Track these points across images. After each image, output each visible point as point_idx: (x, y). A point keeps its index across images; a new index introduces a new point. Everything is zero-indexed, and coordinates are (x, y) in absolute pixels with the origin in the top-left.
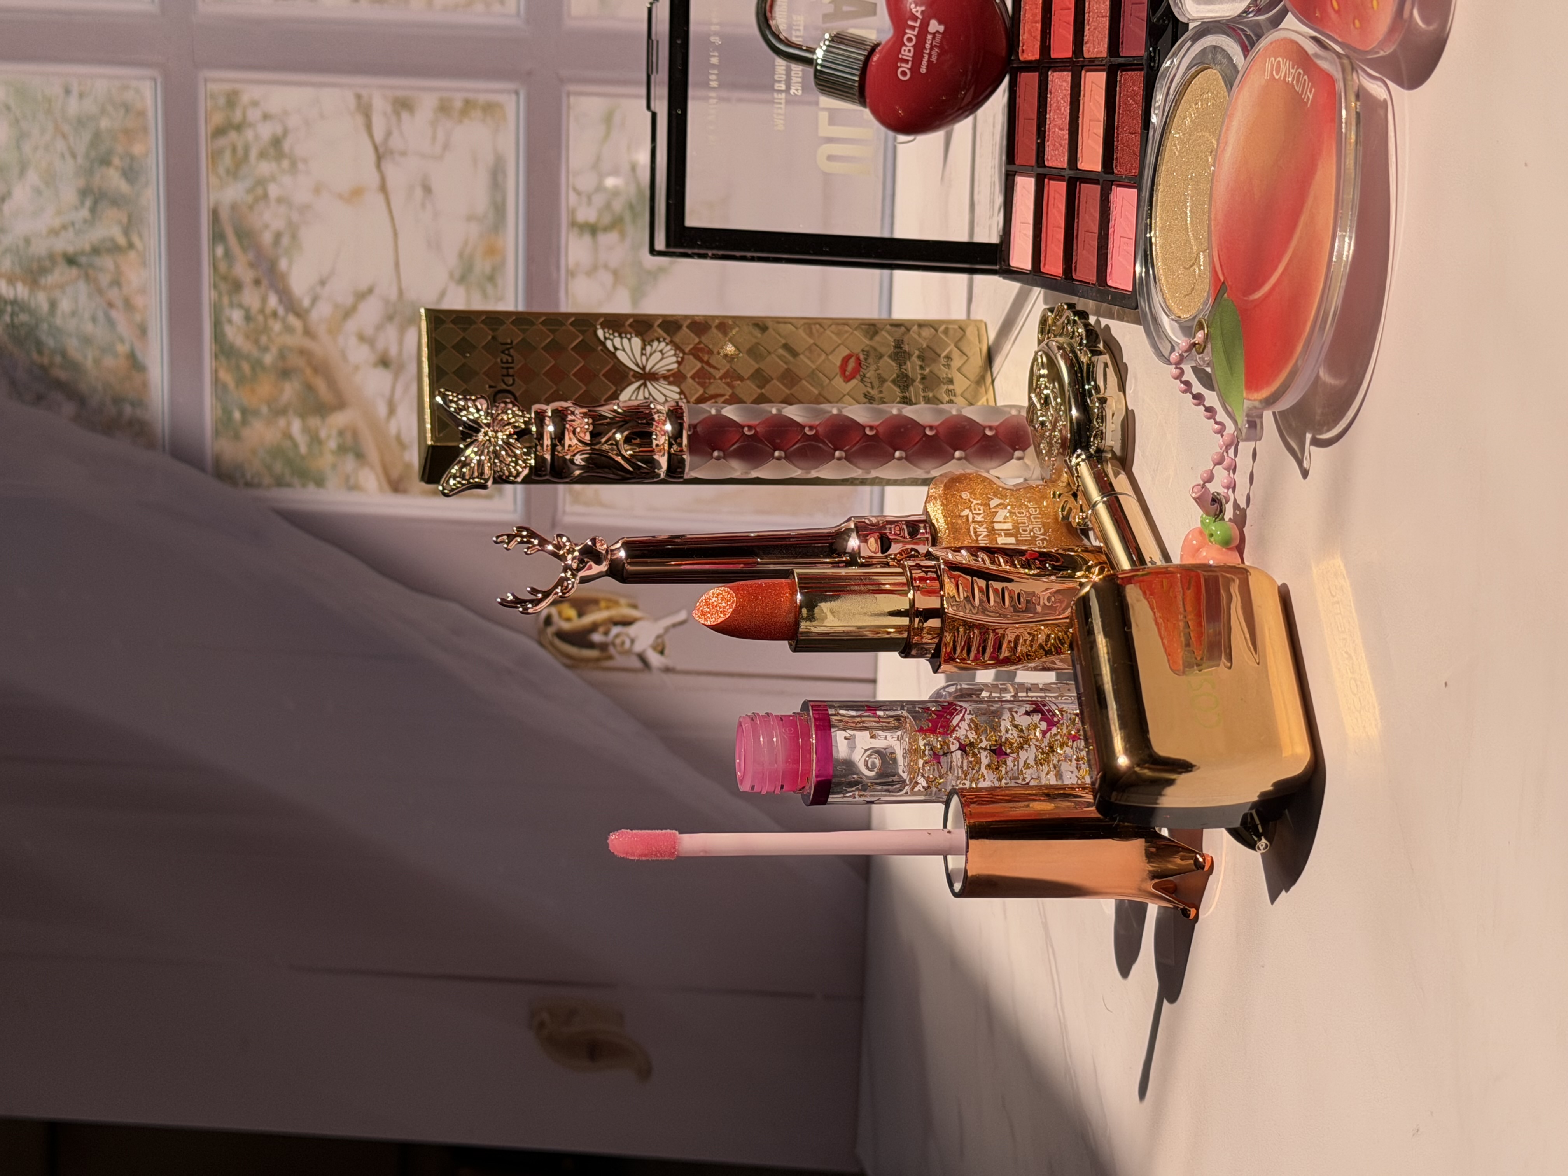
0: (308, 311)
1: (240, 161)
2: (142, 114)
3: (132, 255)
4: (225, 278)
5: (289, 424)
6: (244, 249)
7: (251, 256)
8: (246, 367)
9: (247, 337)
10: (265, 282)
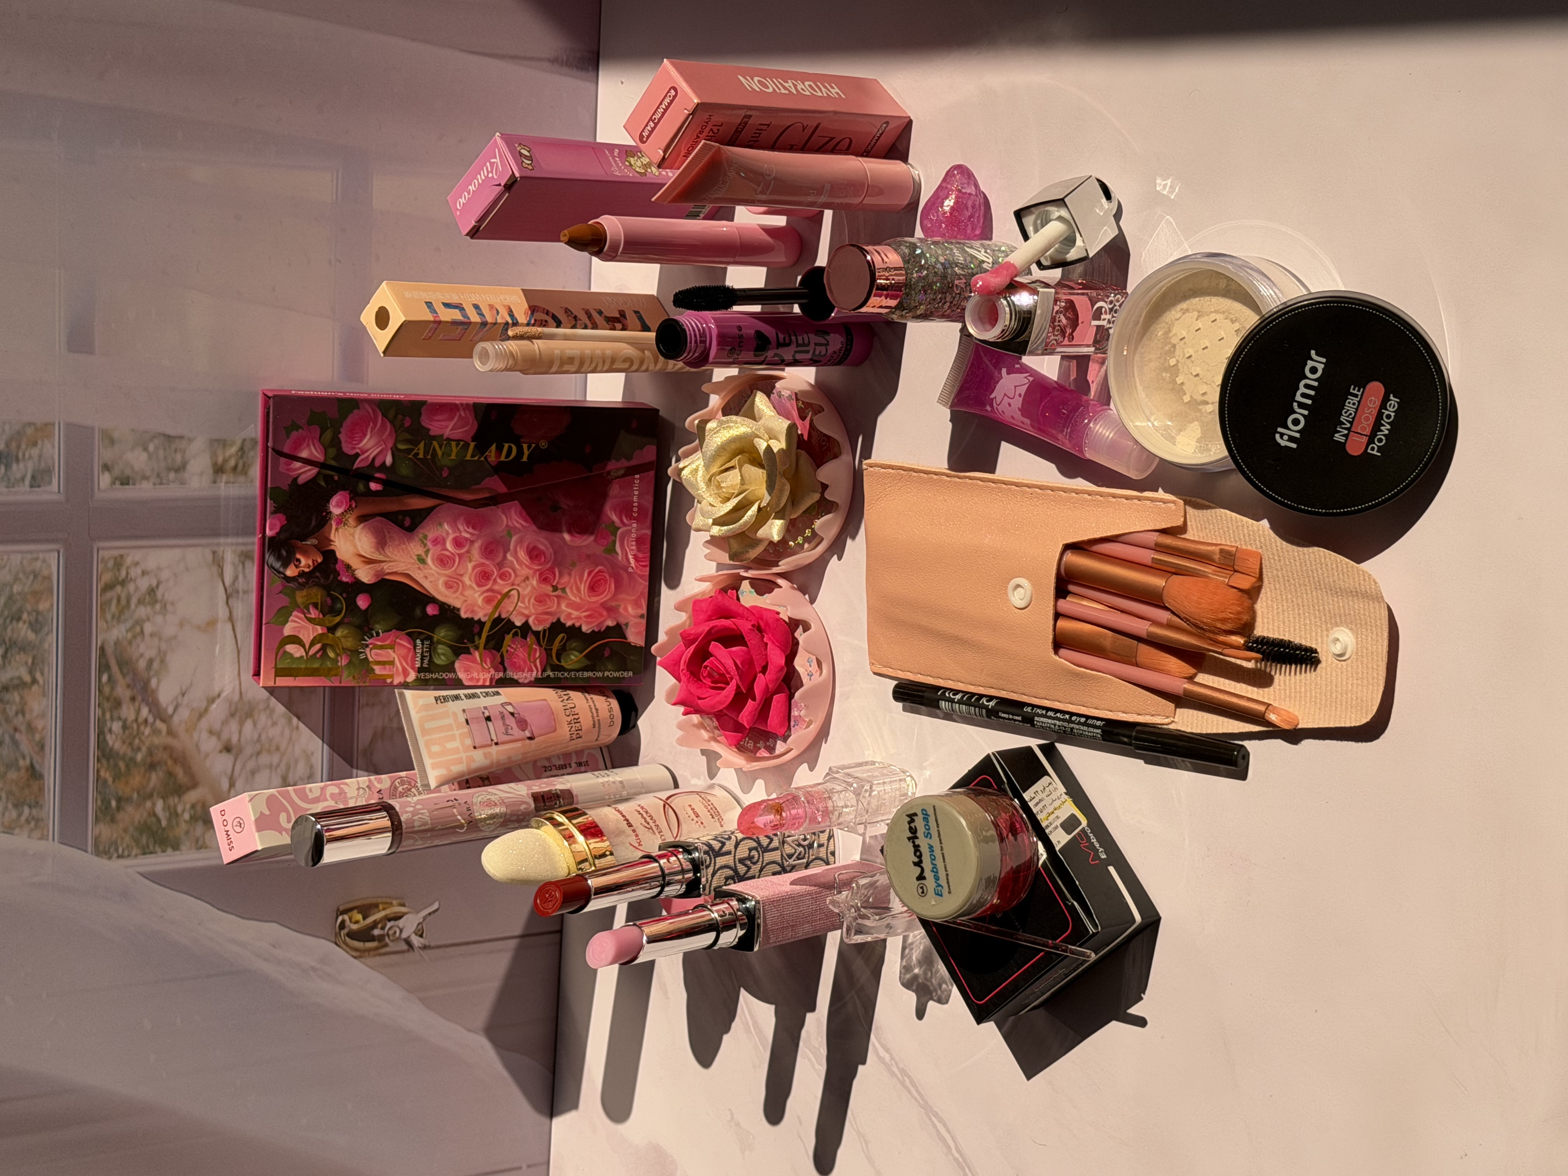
0: (172, 716)
1: (124, 607)
2: (48, 578)
3: (35, 688)
4: (108, 699)
5: (154, 805)
6: (124, 676)
7: (128, 679)
8: (122, 765)
9: (124, 742)
10: (139, 698)
